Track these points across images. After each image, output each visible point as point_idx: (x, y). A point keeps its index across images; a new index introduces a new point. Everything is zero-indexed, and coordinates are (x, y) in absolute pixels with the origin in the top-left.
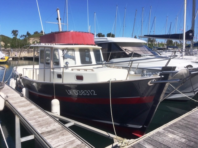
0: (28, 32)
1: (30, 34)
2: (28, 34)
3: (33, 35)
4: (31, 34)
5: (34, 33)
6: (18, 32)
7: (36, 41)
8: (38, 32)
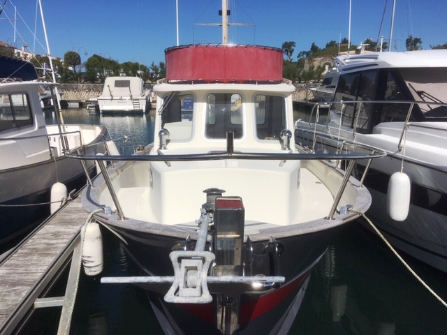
0: (314, 44)
1: (317, 47)
2: (314, 48)
3: (323, 50)
4: (319, 47)
5: (328, 45)
6: (294, 46)
7: (327, 64)
8: (335, 42)
